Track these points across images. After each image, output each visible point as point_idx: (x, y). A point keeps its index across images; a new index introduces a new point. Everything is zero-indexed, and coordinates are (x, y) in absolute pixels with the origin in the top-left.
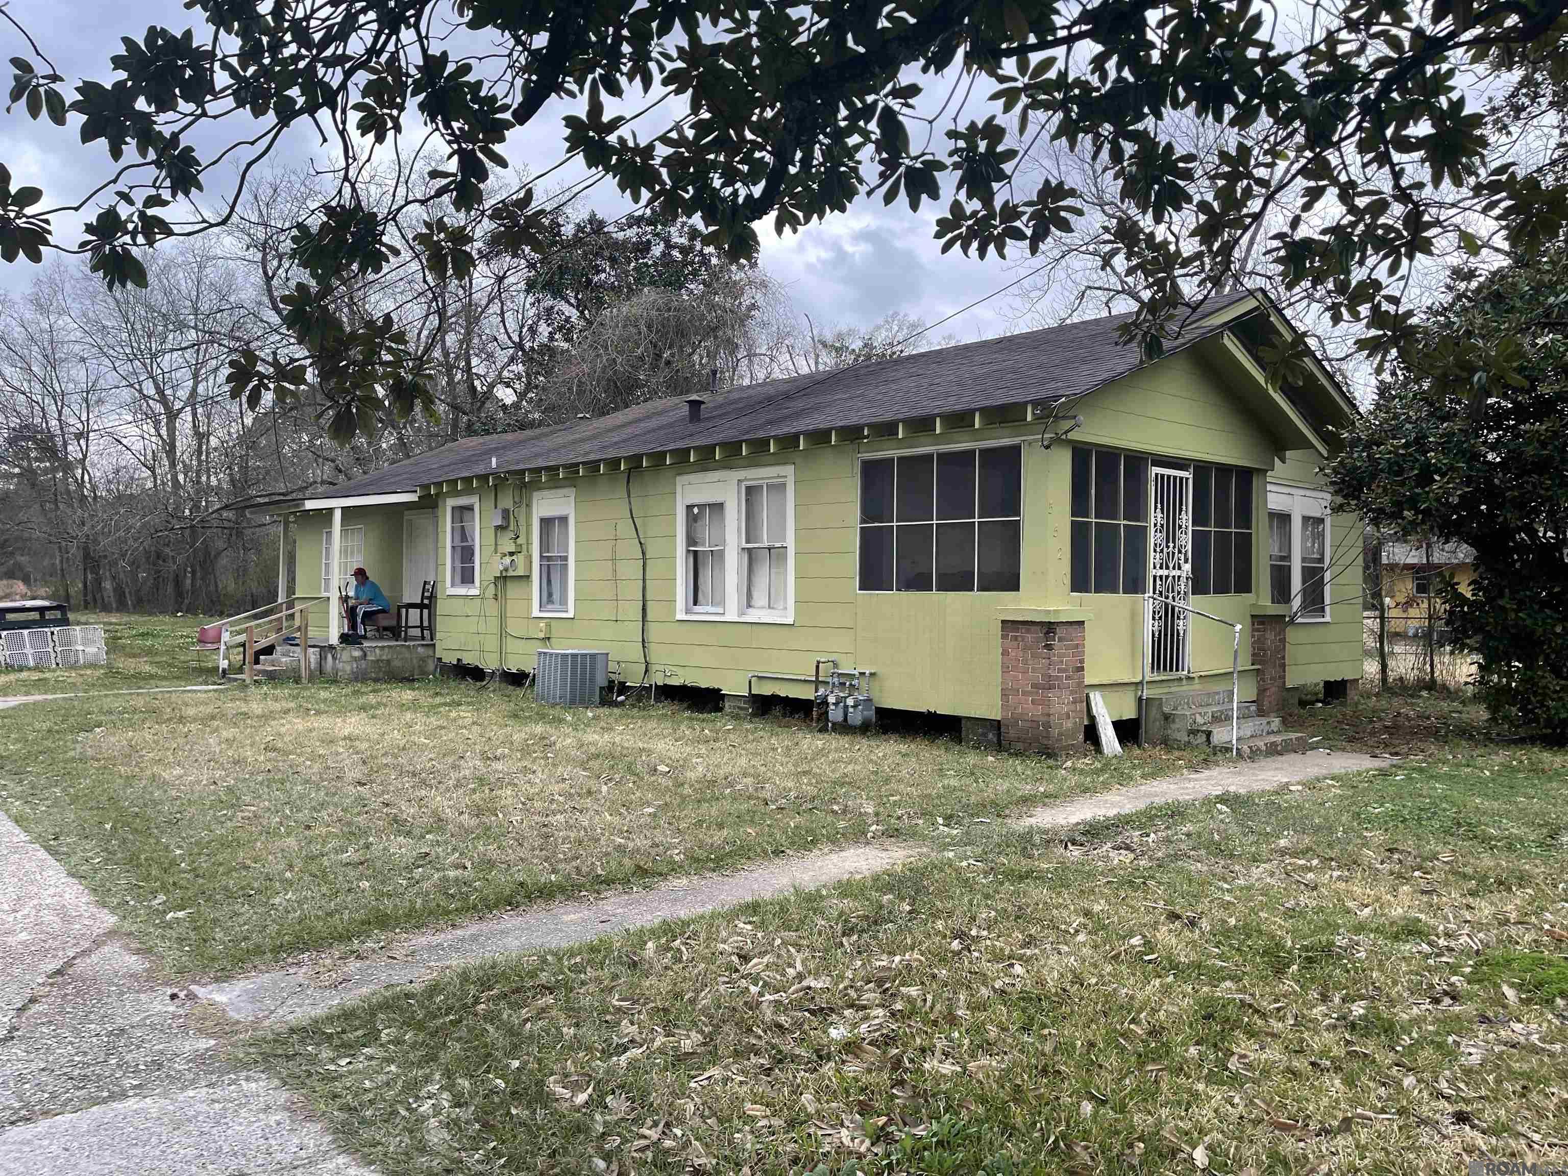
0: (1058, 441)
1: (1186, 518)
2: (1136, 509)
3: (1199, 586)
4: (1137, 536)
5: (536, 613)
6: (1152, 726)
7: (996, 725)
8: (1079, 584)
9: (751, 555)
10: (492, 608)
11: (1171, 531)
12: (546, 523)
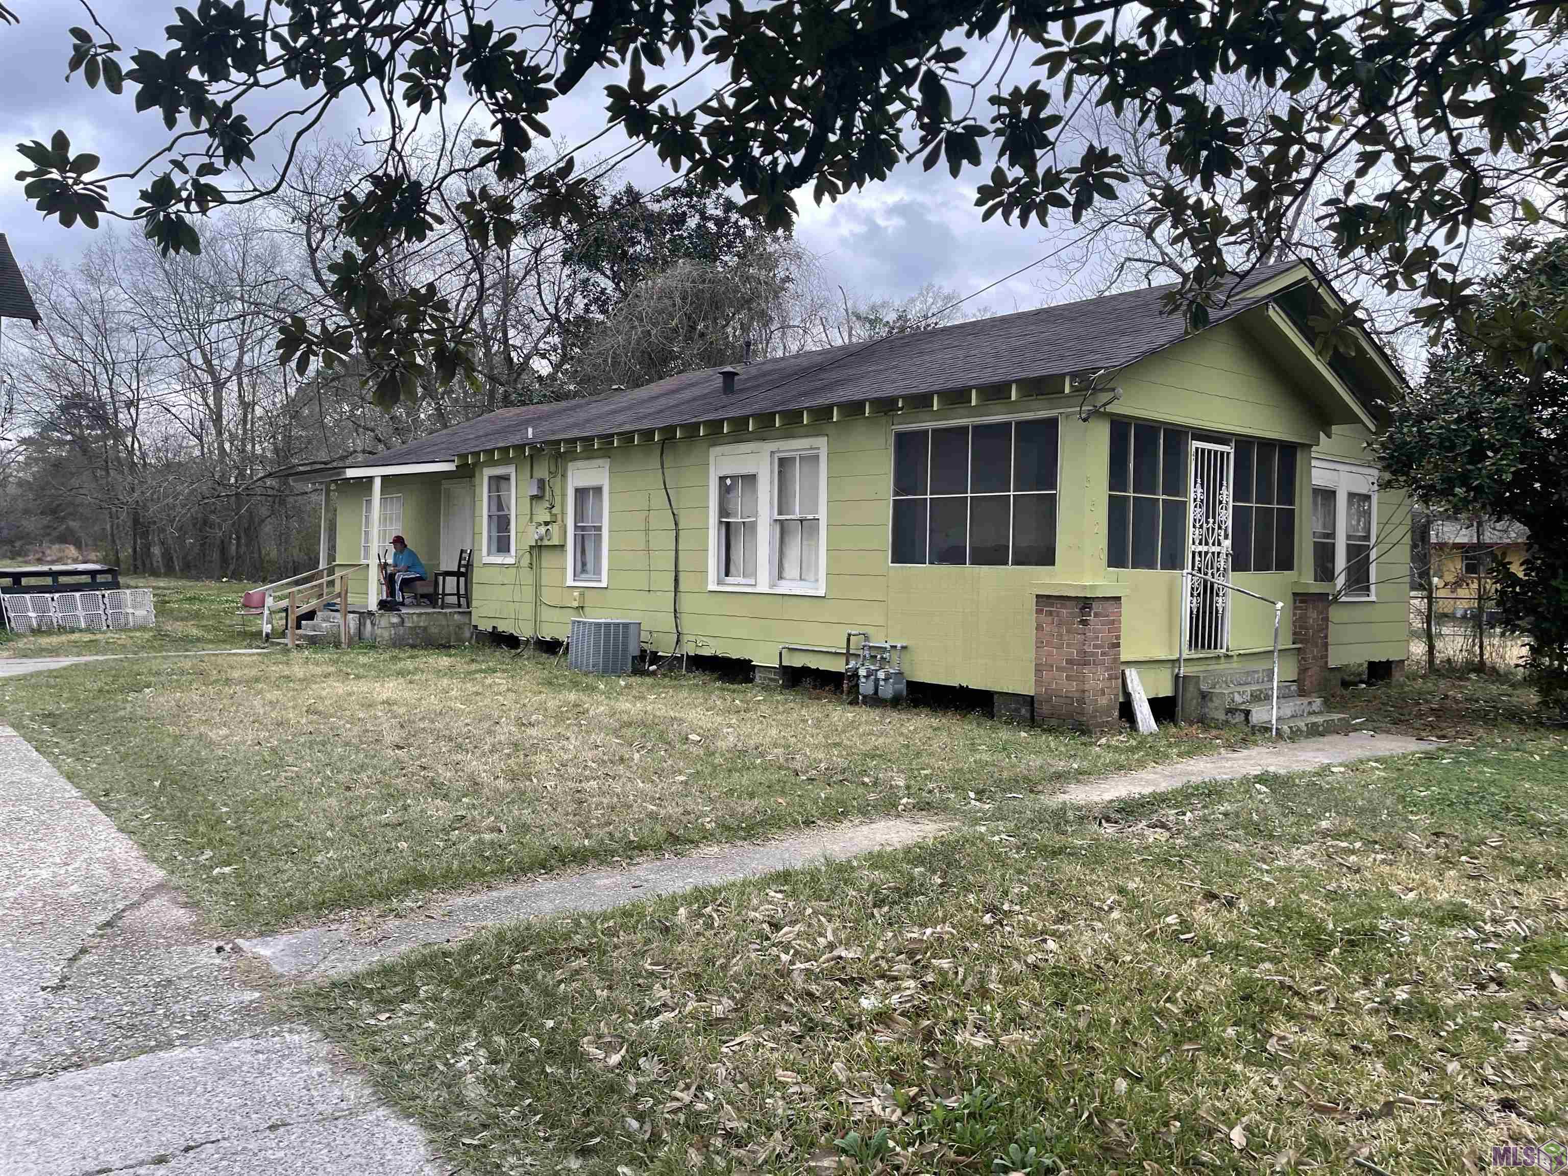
0: (1097, 414)
1: (1227, 494)
2: (1175, 484)
3: (1239, 563)
4: (1177, 512)
5: (570, 582)
6: (1189, 704)
7: (1029, 701)
8: (1116, 559)
9: (783, 528)
10: (527, 577)
11: (1211, 506)
12: (581, 493)
